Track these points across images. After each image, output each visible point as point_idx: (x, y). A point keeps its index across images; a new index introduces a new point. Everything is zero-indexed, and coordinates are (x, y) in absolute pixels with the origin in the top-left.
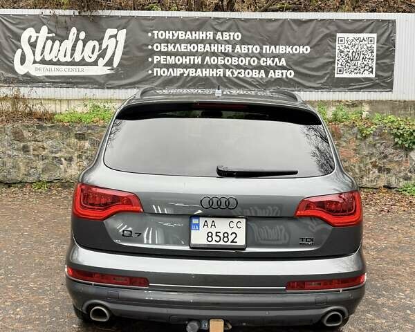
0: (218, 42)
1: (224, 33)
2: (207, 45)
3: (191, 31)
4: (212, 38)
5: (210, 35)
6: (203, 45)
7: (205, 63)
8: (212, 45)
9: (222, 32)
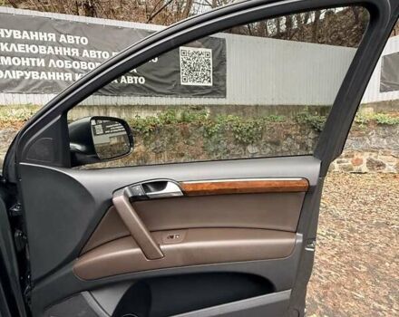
0: (62, 45)
1: (68, 36)
2: (50, 48)
3: (28, 31)
4: (54, 40)
5: (53, 37)
6: (45, 47)
7: (50, 66)
8: (56, 48)
9: (66, 35)
